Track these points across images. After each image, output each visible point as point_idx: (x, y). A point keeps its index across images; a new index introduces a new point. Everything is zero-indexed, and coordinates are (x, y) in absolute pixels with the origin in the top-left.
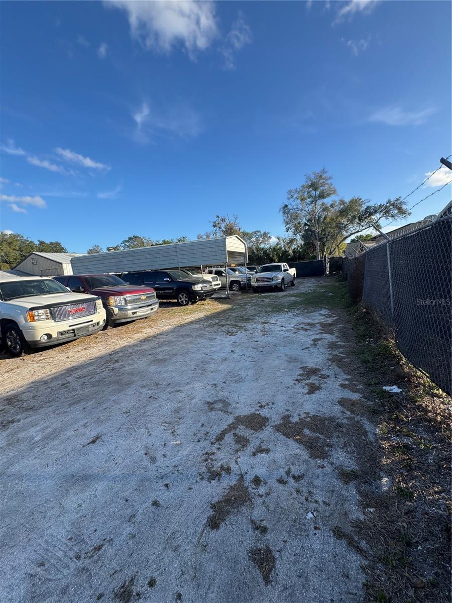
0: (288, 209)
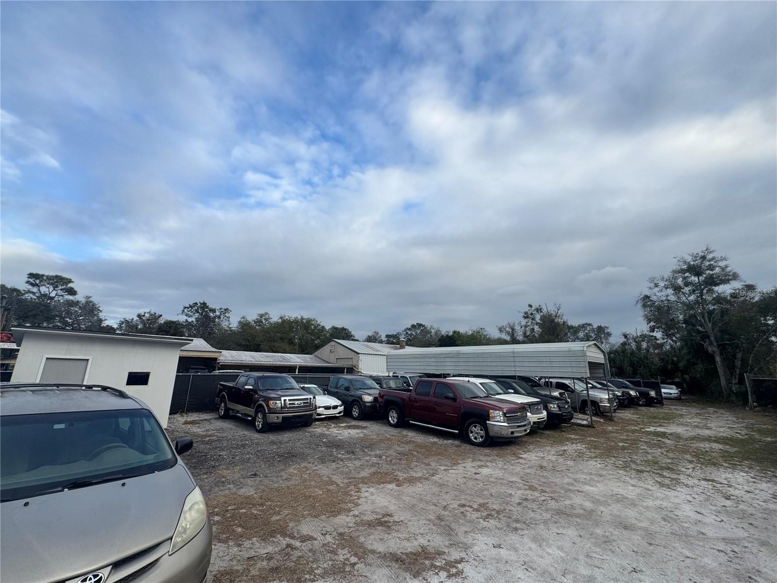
0: (651, 301)
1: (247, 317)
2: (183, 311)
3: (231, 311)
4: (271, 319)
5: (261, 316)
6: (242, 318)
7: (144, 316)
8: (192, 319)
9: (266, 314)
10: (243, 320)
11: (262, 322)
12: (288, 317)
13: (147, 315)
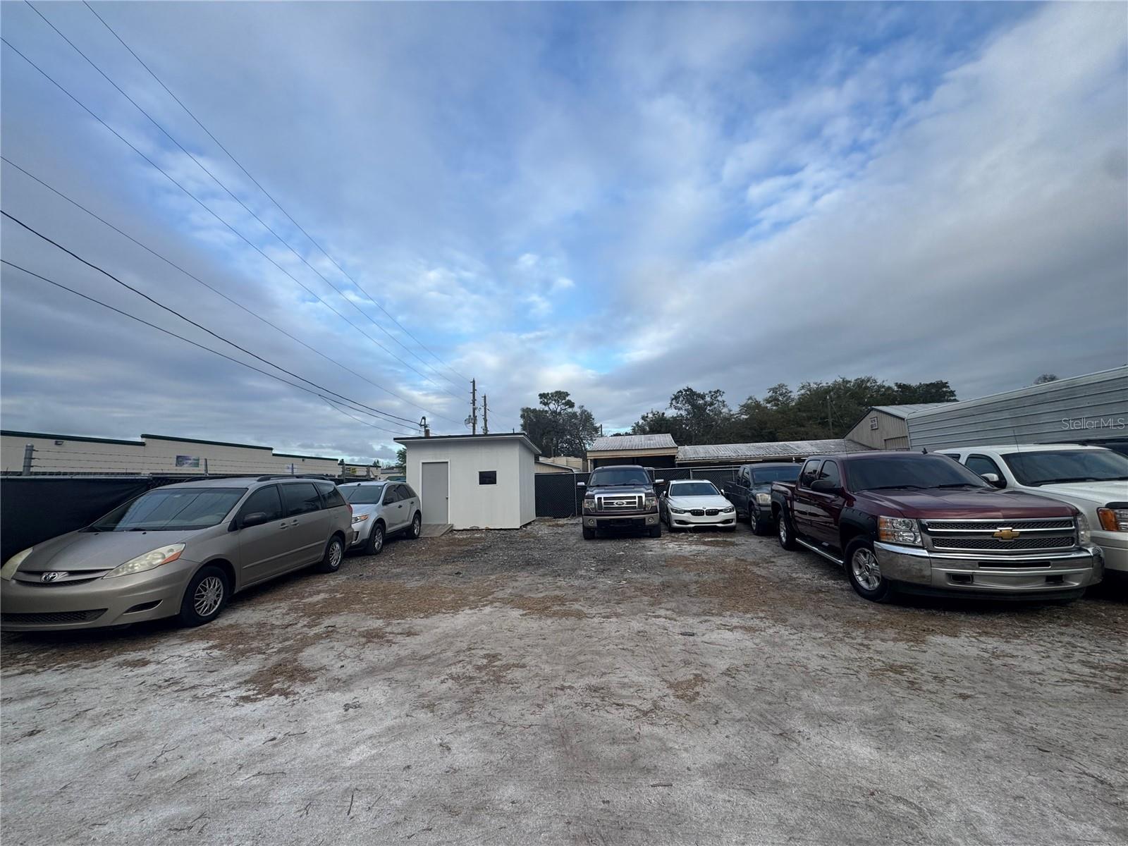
1: (755, 397)
2: (672, 404)
3: (723, 393)
4: (791, 392)
5: (774, 390)
6: (749, 399)
7: (647, 417)
8: (684, 413)
9: (781, 386)
10: (750, 401)
11: (778, 400)
12: (816, 383)
13: (650, 416)
